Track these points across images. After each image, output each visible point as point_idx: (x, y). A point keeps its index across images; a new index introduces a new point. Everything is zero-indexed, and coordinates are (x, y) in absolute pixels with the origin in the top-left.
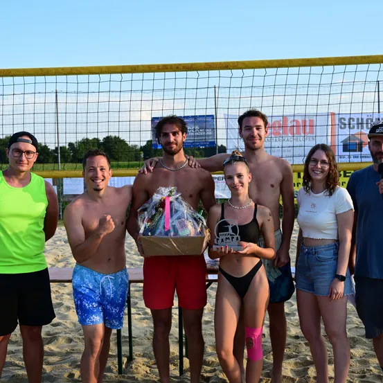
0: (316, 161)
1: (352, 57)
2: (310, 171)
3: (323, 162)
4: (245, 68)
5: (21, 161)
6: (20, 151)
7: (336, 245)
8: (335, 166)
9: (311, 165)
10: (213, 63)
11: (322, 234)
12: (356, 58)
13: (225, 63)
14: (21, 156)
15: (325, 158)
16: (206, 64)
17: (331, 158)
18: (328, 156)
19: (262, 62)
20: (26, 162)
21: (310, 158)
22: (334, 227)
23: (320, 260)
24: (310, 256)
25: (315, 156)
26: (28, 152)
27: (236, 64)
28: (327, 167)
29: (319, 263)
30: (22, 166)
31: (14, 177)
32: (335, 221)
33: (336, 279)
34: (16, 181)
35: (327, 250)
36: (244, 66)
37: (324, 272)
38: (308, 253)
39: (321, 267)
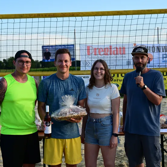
0: (97, 69)
1: (142, 10)
2: (94, 75)
3: (101, 69)
4: (83, 16)
5: (24, 67)
6: (23, 62)
7: (111, 116)
8: (108, 71)
9: (95, 71)
10: (65, 13)
11: (104, 111)
12: (144, 11)
13: (72, 13)
14: (23, 64)
15: (102, 66)
16: (62, 13)
17: (106, 66)
18: (104, 65)
19: (93, 13)
20: (26, 68)
21: (94, 67)
22: (109, 106)
23: (103, 125)
24: (97, 123)
25: (97, 66)
26: (27, 62)
27: (78, 14)
28: (104, 72)
29: (104, 127)
30: (24, 70)
31: (19, 77)
32: (110, 103)
33: (113, 136)
34: (21, 80)
35: (107, 120)
36: (82, 15)
37: (107, 132)
38: (96, 122)
39: (104, 130)
